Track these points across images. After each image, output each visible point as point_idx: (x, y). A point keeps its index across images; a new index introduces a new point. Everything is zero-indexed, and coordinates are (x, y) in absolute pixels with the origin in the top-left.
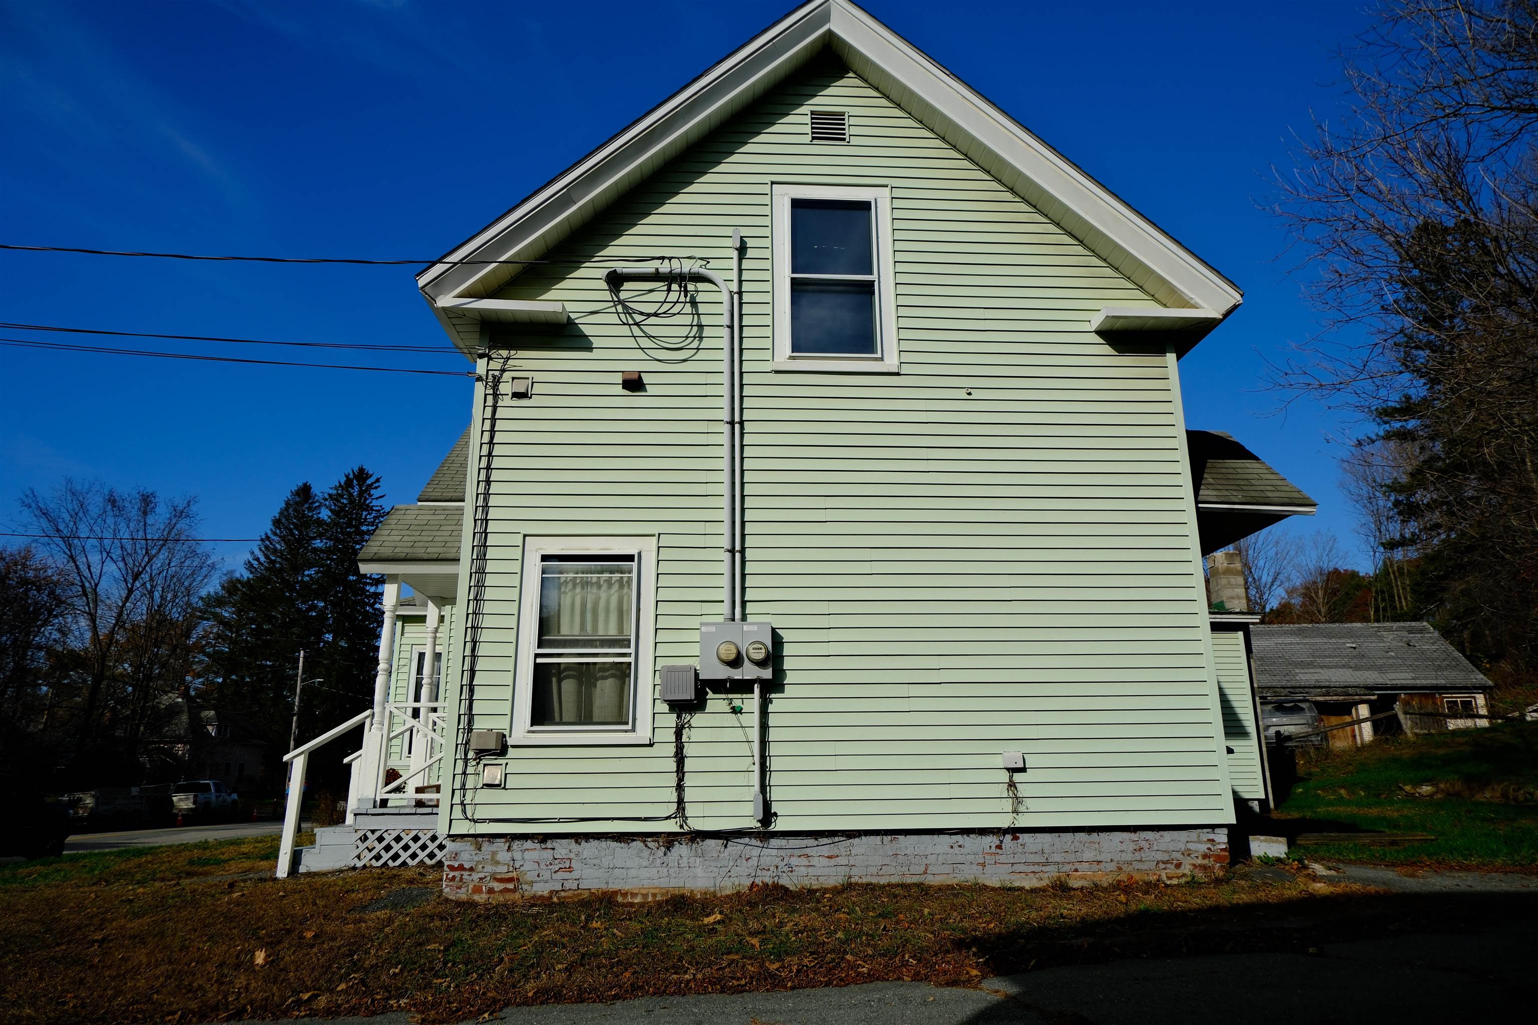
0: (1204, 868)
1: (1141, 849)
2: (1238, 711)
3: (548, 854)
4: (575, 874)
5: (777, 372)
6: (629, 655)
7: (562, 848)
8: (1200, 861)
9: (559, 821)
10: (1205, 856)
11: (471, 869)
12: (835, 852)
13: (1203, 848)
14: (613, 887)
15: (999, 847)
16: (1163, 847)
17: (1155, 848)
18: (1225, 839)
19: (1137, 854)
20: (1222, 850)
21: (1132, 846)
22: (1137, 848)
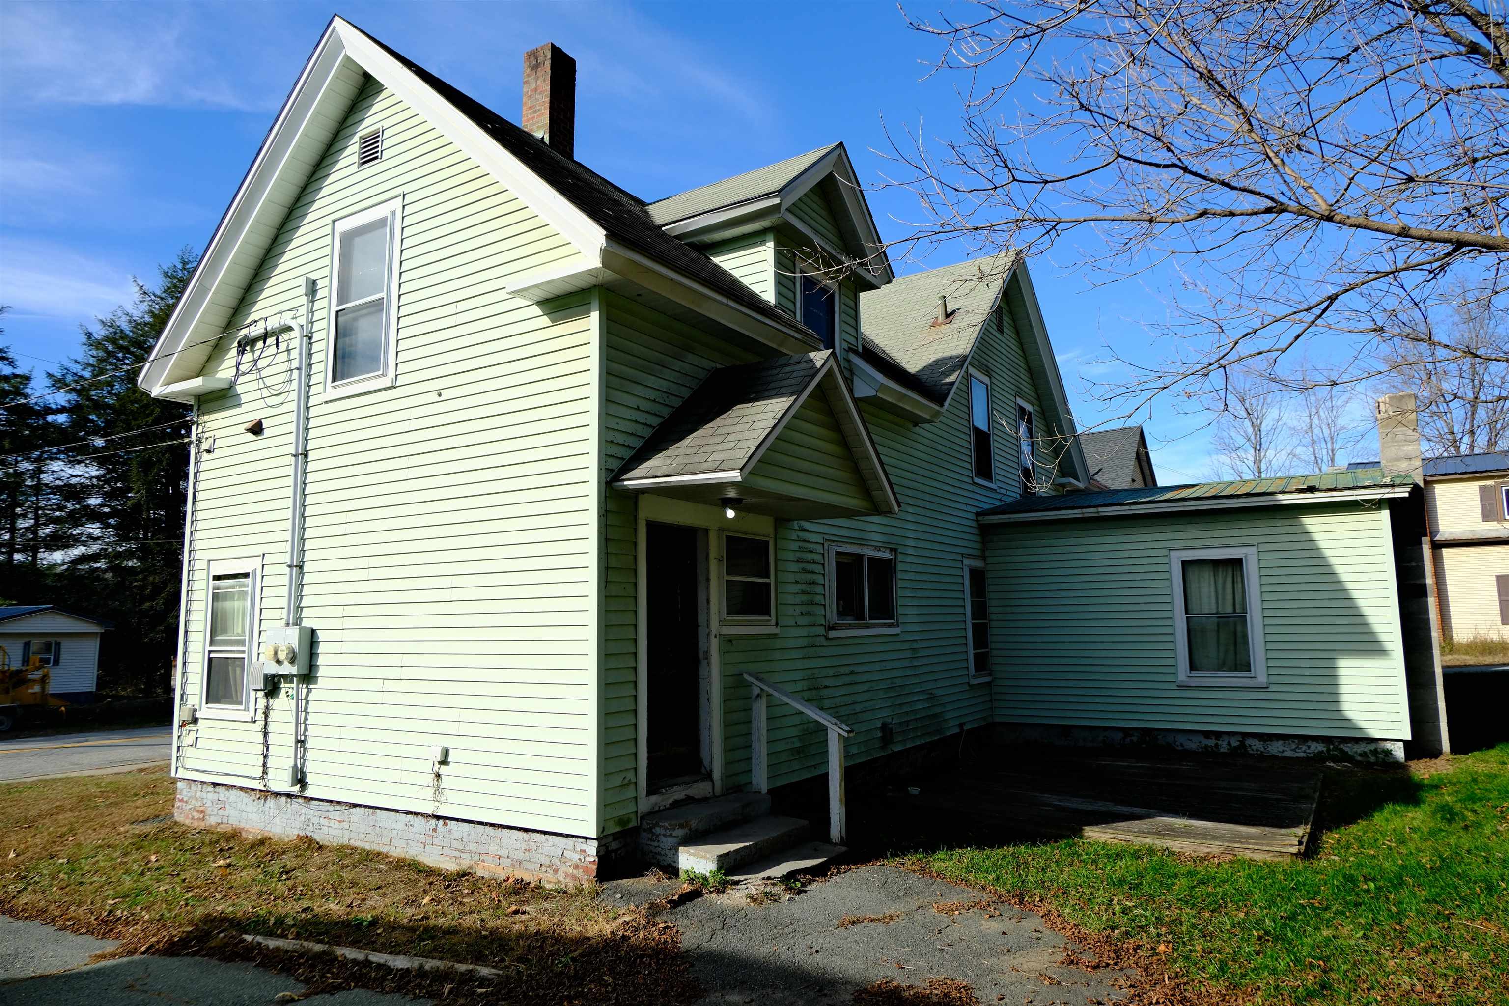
0: (574, 877)
1: (530, 850)
2: (1377, 628)
3: (216, 796)
4: (226, 813)
5: (326, 402)
6: (244, 652)
7: (222, 792)
8: (571, 871)
9: (217, 774)
10: (577, 867)
11: (186, 802)
12: (342, 818)
13: (576, 857)
14: (242, 825)
15: (434, 830)
16: (545, 850)
17: (541, 851)
18: (593, 852)
19: (527, 854)
20: (590, 862)
21: (524, 846)
22: (527, 848)
